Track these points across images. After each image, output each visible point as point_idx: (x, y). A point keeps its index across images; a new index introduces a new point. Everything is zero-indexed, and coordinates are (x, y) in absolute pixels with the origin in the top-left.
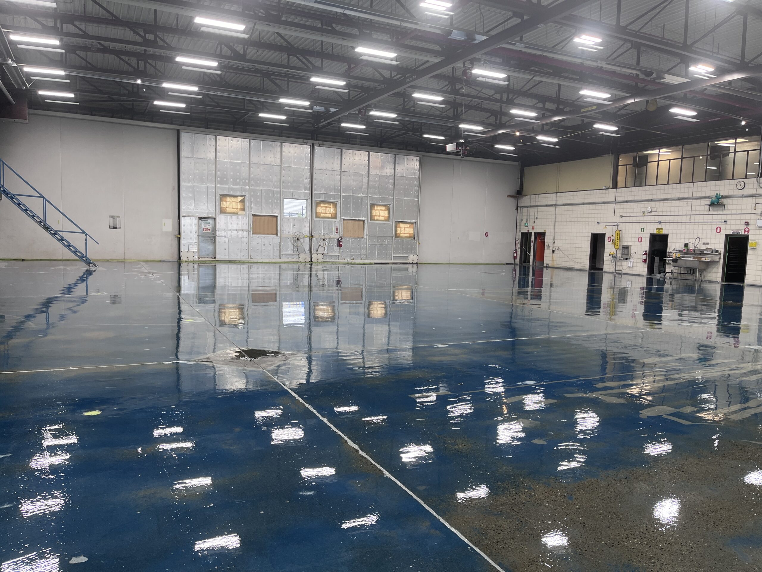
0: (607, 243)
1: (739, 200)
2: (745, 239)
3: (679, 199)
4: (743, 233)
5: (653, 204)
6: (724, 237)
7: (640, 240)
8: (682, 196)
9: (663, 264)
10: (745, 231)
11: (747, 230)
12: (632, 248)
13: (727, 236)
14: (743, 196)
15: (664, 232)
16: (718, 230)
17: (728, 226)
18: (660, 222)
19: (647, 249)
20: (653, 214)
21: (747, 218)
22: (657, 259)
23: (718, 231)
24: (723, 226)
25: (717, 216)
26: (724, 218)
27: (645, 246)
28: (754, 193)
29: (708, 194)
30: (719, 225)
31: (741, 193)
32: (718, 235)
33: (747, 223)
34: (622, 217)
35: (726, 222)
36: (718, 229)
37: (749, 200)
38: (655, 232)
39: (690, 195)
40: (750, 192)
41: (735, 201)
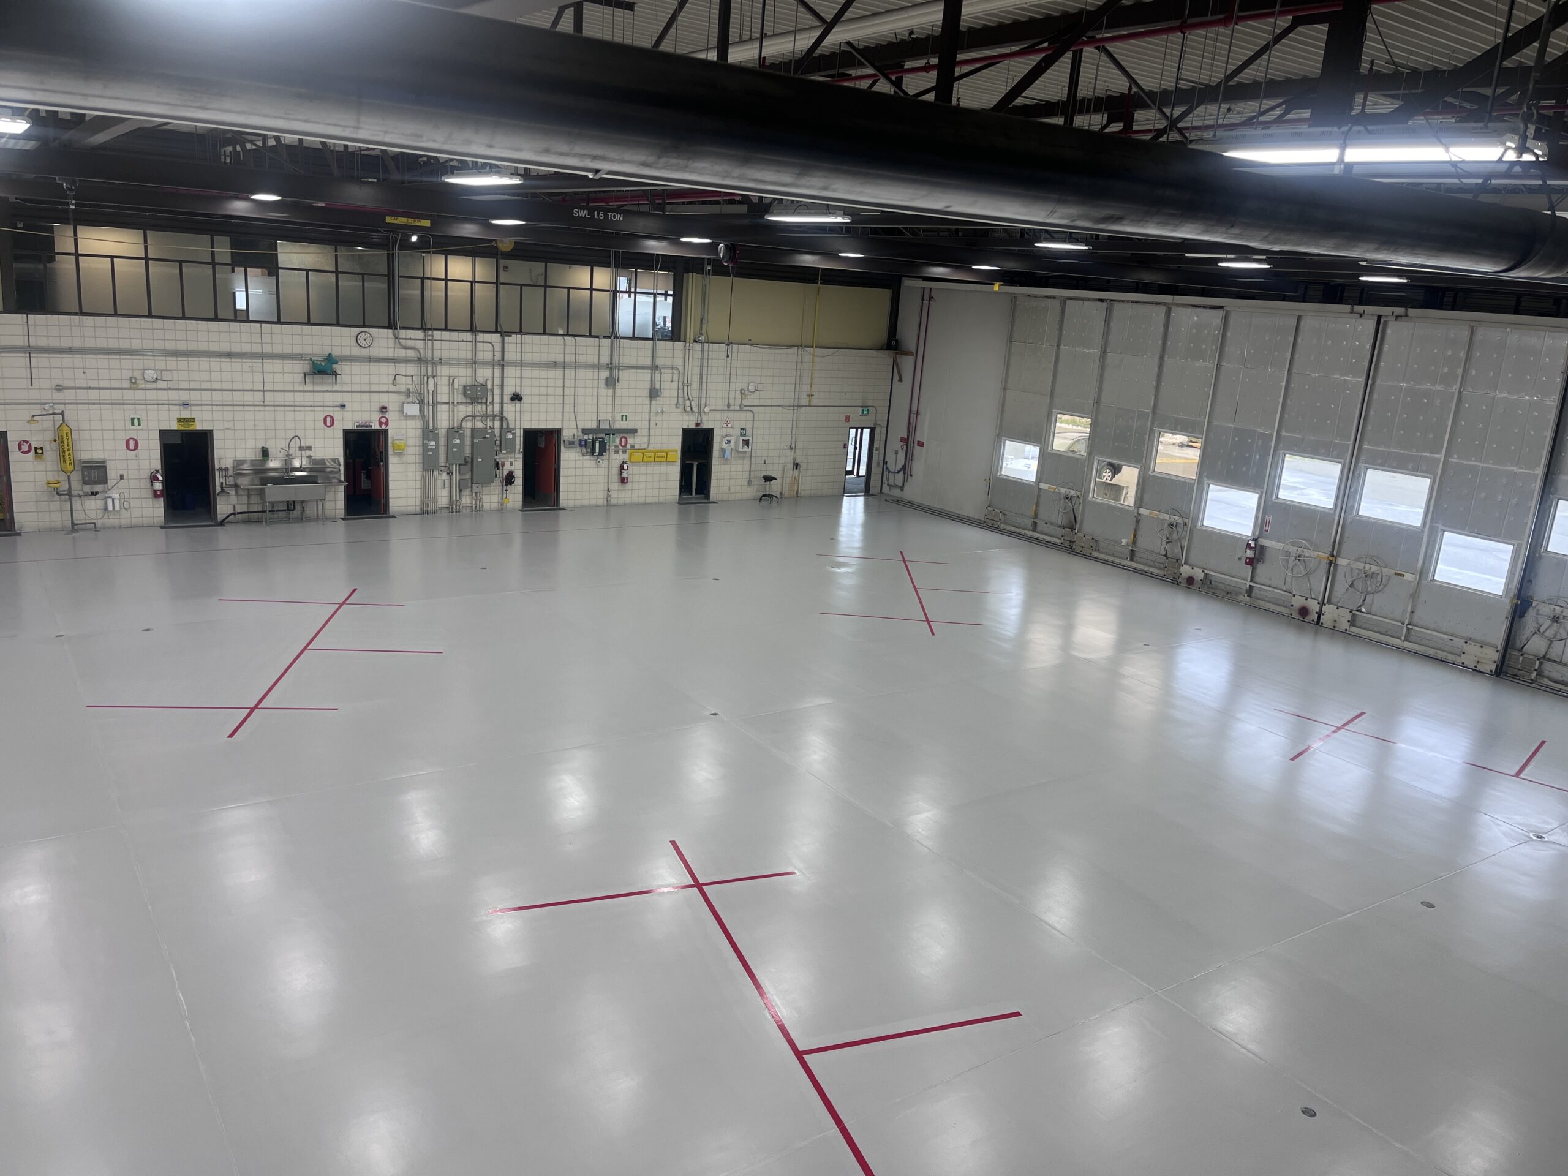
1: (366, 367)
2: (381, 437)
3: (229, 355)
4: (377, 427)
5: (160, 363)
6: (341, 435)
7: (132, 445)
8: (236, 348)
10: (380, 423)
11: (383, 420)
12: (110, 466)
13: (347, 433)
14: (370, 360)
15: (199, 427)
16: (329, 421)
17: (347, 414)
18: (186, 405)
19: (157, 464)
20: (160, 384)
21: (384, 399)
23: (328, 424)
24: (337, 414)
25: (324, 395)
26: (338, 398)
27: (152, 458)
28: (391, 355)
29: (302, 351)
30: (329, 411)
31: (365, 352)
32: (329, 432)
33: (382, 409)
35: (343, 406)
36: (329, 419)
37: (383, 368)
38: (174, 426)
39: (257, 349)
40: (384, 353)
41: (356, 367)
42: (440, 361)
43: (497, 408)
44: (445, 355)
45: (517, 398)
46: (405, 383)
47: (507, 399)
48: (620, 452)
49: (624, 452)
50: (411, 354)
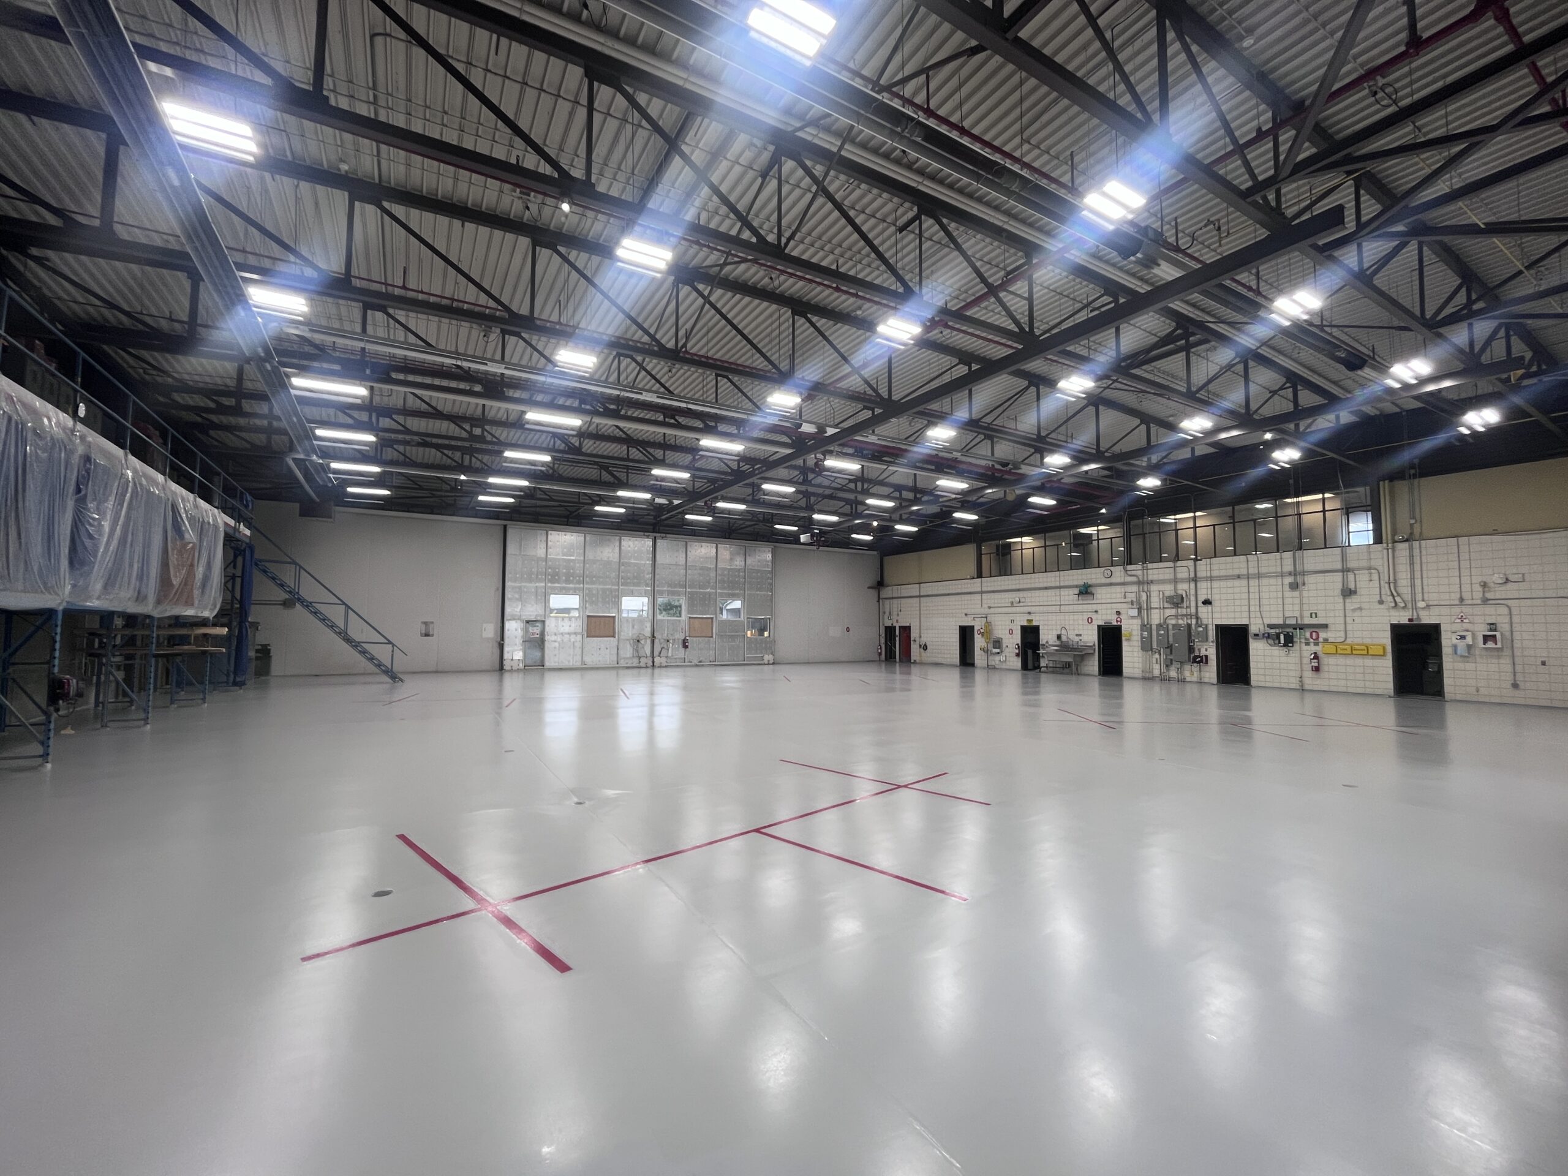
0: (976, 635)
1: (1108, 589)
2: (1118, 629)
3: (1046, 588)
4: (1116, 624)
5: (1021, 594)
6: (1096, 628)
7: (1011, 632)
8: (1049, 585)
9: (1037, 657)
10: (1117, 622)
11: (1119, 619)
12: (1004, 641)
13: (1099, 626)
14: (1111, 584)
15: (1035, 623)
16: (1090, 620)
17: (1099, 617)
18: (1029, 613)
19: (1019, 641)
20: (1021, 604)
21: (1119, 607)
22: (1030, 652)
23: (1090, 622)
24: (1094, 616)
25: (1087, 606)
26: (1095, 607)
27: (1017, 638)
28: (1122, 580)
29: (1075, 583)
30: (1090, 615)
31: (1108, 581)
32: (1090, 626)
33: (1118, 613)
34: (990, 608)
35: (1096, 612)
37: (1118, 589)
38: (1025, 624)
39: (1057, 584)
40: (1118, 580)
41: (1104, 590)
42: (1152, 582)
43: (1193, 610)
44: (1155, 577)
45: (1207, 602)
46: (1132, 597)
47: (1200, 604)
48: (1312, 644)
49: (1316, 644)
50: (1134, 579)
